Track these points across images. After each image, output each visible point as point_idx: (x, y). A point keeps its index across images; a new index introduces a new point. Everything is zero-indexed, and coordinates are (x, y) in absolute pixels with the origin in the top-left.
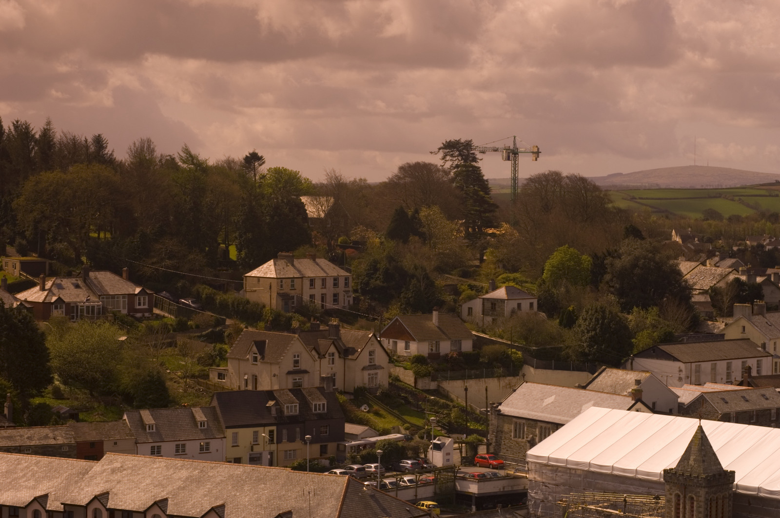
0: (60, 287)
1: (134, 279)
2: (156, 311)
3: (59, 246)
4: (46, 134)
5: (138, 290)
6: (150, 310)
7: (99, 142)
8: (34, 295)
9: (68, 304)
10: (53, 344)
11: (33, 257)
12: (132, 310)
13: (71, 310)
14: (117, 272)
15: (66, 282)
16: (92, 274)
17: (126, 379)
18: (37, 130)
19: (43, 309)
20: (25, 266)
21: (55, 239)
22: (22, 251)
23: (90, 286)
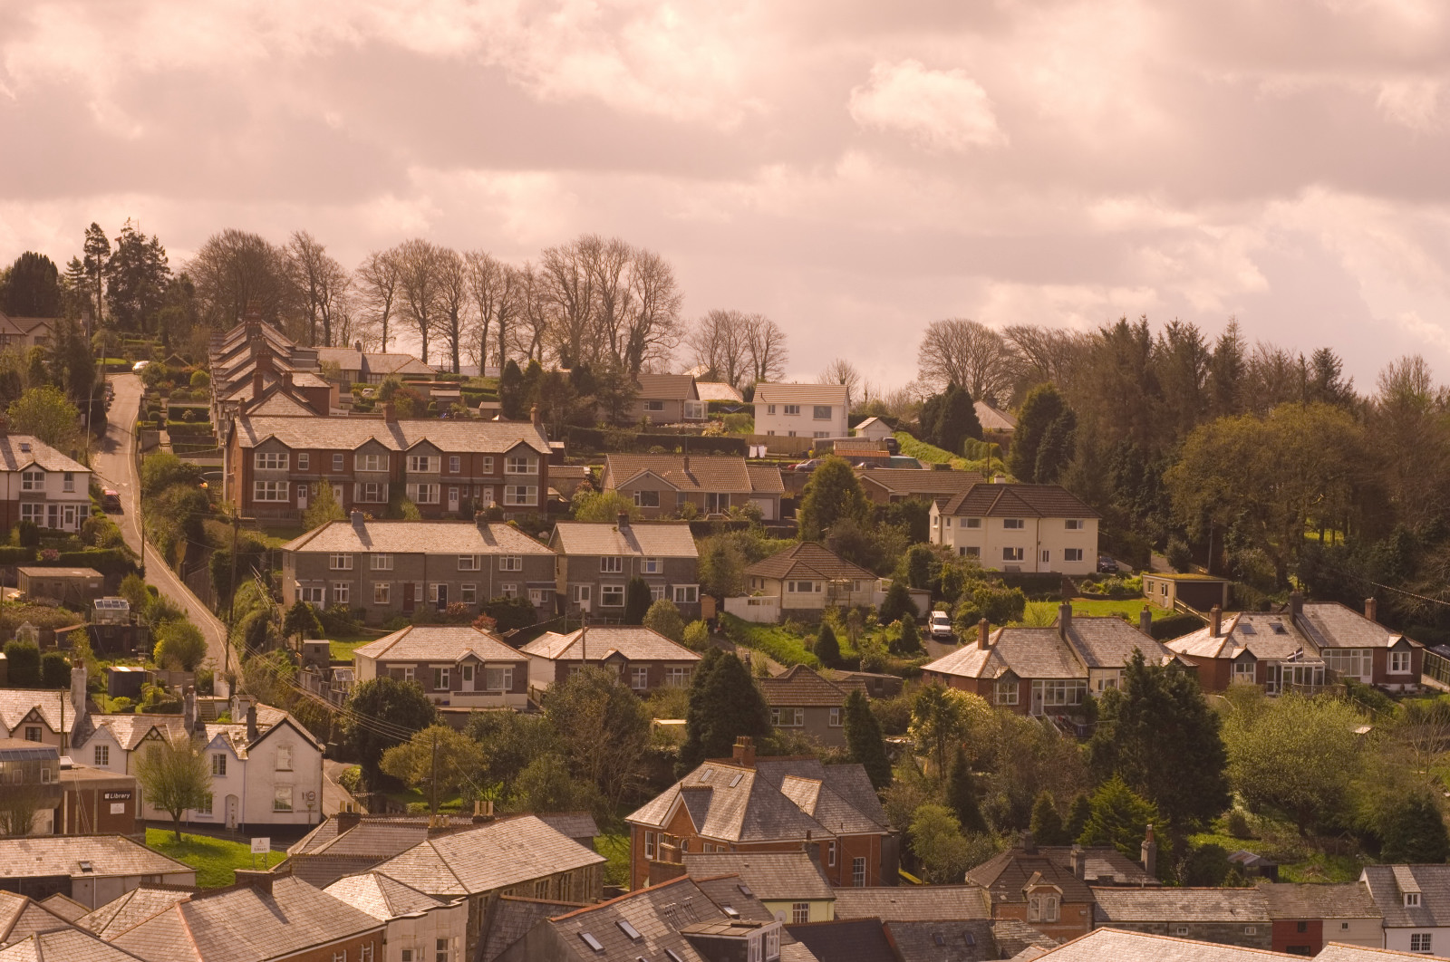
0: (1248, 630)
1: (1387, 619)
2: (1427, 681)
3: (1248, 555)
4: (1228, 348)
5: (1393, 640)
6: (1415, 679)
7: (1325, 363)
8: (1200, 644)
9: (1262, 663)
10: (1233, 735)
11: (1200, 575)
12: (1381, 676)
13: (1268, 674)
14: (1356, 605)
15: (1260, 623)
16: (1307, 608)
17: (1368, 808)
18: (1210, 341)
19: (1217, 671)
20: (1184, 590)
21: (1240, 542)
22: (1180, 564)
23: (1305, 630)
